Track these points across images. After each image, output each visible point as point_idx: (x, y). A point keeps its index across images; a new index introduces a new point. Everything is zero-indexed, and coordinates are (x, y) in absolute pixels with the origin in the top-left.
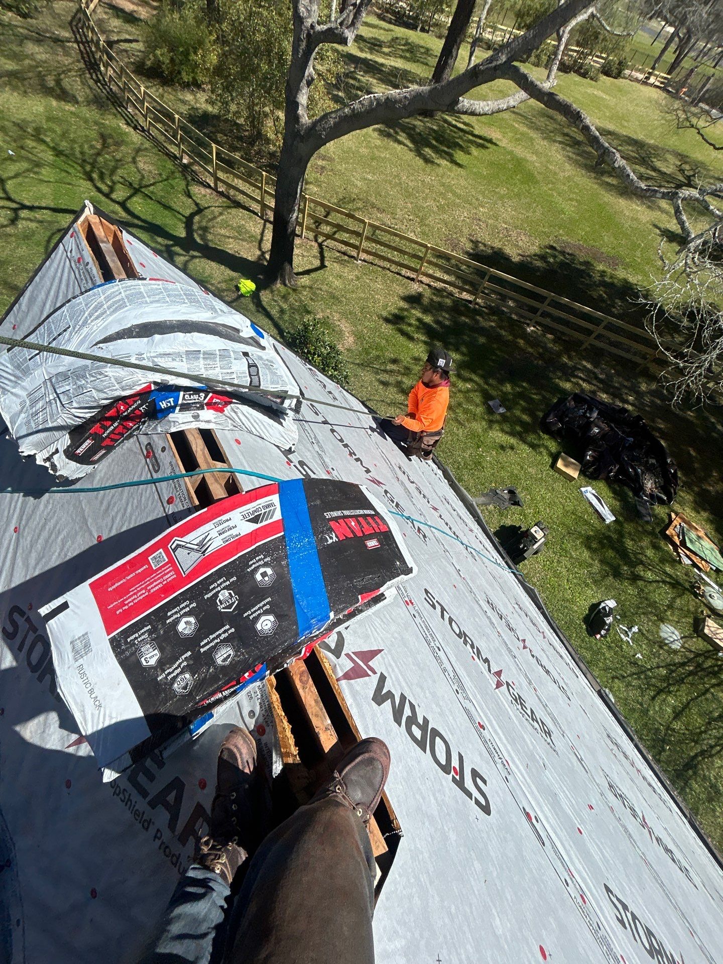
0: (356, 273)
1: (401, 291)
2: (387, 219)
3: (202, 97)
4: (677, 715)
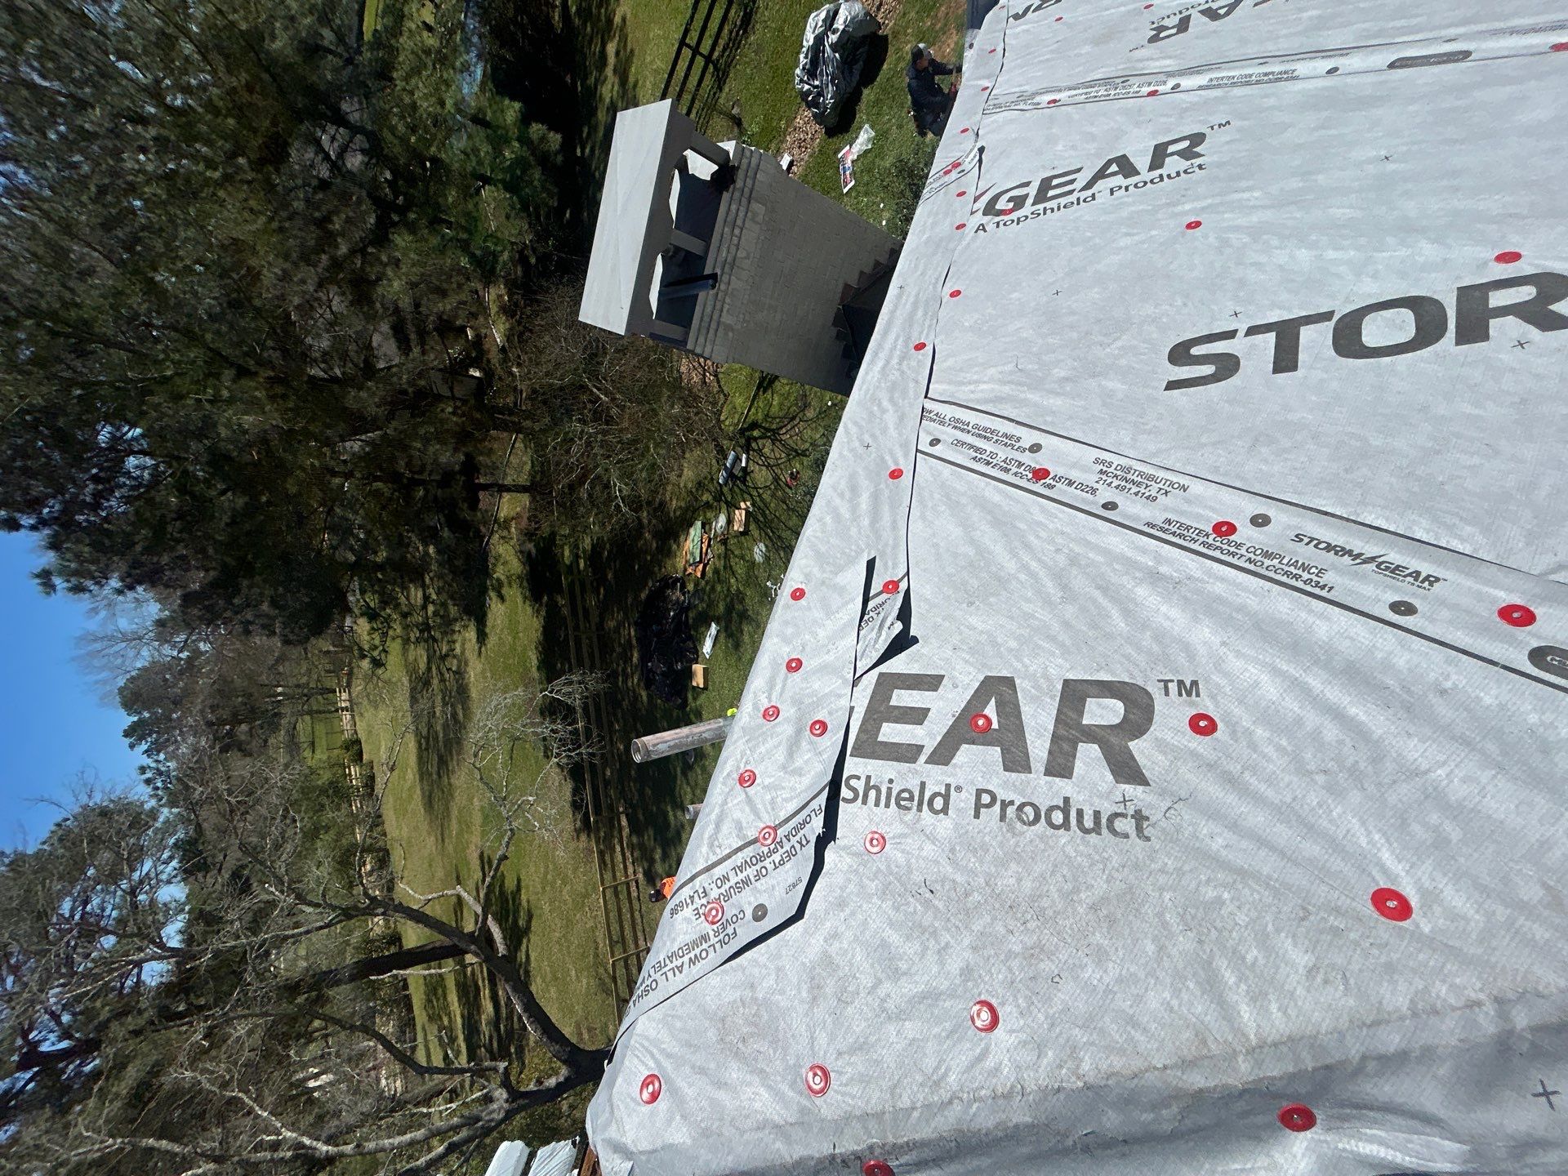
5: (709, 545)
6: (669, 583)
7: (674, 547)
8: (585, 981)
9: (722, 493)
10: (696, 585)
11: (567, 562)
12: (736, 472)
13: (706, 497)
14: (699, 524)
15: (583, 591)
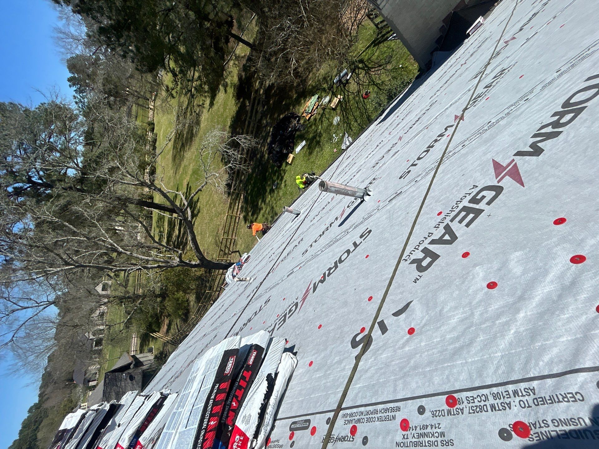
0: (239, 239)
1: (243, 222)
2: (221, 228)
3: (191, 299)
4: (356, 121)
5: (317, 108)
6: (294, 116)
7: (303, 101)
8: (211, 239)
9: (333, 87)
10: (305, 122)
11: (256, 88)
12: (343, 80)
13: (325, 86)
14: (317, 96)
15: (258, 104)
